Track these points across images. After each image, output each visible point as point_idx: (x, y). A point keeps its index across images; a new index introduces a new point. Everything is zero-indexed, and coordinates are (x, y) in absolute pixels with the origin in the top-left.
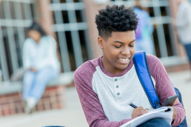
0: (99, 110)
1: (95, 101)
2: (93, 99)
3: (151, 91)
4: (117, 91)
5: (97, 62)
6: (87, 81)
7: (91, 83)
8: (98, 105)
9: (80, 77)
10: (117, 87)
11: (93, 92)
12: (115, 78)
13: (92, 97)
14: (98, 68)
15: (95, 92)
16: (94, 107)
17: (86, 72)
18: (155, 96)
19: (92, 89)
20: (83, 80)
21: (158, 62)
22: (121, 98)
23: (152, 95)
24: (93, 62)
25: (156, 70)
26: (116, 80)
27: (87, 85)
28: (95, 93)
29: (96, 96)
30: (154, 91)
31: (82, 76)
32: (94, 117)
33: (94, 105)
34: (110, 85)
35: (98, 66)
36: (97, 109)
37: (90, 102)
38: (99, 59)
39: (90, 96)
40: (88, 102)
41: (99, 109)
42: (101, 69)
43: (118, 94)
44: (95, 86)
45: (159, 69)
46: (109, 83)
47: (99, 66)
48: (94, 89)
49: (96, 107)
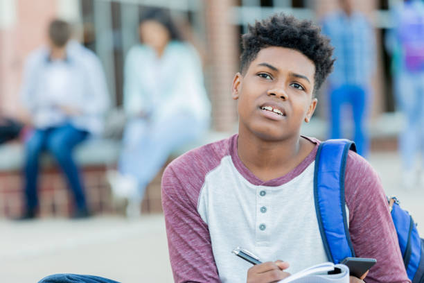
1: (194, 234)
3: (334, 234)
4: (262, 219)
5: (227, 146)
10: (264, 210)
12: (262, 188)
13: (187, 224)
14: (227, 161)
16: (190, 248)
19: (196, 210)
24: (217, 145)
26: (263, 193)
30: (344, 236)
33: (190, 243)
34: (248, 203)
35: (227, 154)
37: (182, 236)
38: (233, 138)
40: (179, 236)
42: (234, 163)
43: (263, 227)
47: (230, 157)
49: (194, 248)
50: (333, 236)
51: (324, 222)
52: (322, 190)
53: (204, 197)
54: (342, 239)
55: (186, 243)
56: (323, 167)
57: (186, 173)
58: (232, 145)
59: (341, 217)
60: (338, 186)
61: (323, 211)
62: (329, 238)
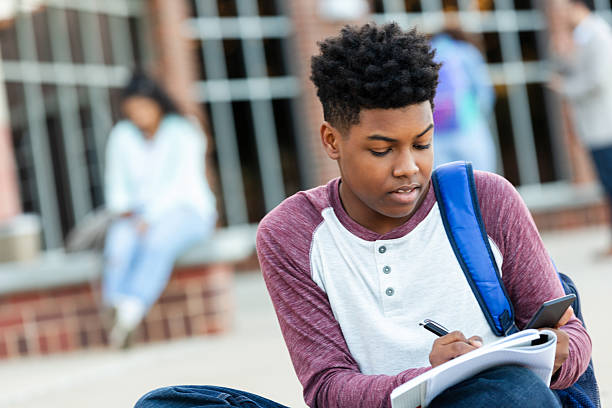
0: (332, 341)
1: (318, 314)
2: (314, 306)
3: (488, 284)
5: (325, 196)
6: (294, 252)
7: (307, 259)
8: (330, 325)
9: (274, 242)
10: (387, 270)
11: (314, 285)
12: (380, 243)
13: (309, 302)
14: (328, 214)
15: (320, 285)
16: (317, 332)
17: (291, 227)
18: (500, 299)
19: (310, 278)
20: (282, 251)
21: (511, 193)
22: (396, 305)
23: (491, 295)
24: (312, 195)
25: (504, 219)
26: (383, 250)
27: (294, 265)
28: (318, 290)
30: (497, 285)
31: (280, 240)
32: (319, 362)
33: (315, 326)
34: (366, 265)
35: (327, 206)
36: (326, 338)
37: (304, 317)
38: (332, 186)
39: (303, 297)
40: (299, 317)
41: (333, 336)
42: (338, 217)
43: (390, 292)
44: (320, 268)
45: (512, 217)
46: (361, 259)
47: (332, 209)
48: (316, 277)
49: (322, 332)
50: (487, 287)
51: (471, 271)
52: (459, 233)
53: (315, 261)
54: (495, 288)
55: (310, 326)
57: (286, 234)
58: (332, 194)
59: (490, 262)
60: (476, 223)
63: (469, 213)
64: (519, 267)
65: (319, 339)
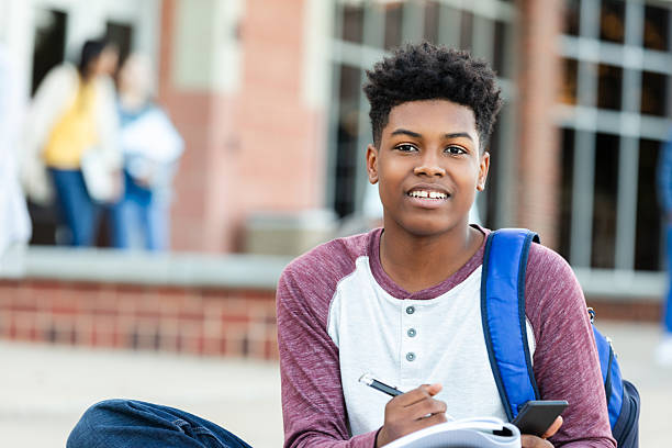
0: (327, 402)
3: (511, 367)
6: (313, 300)
7: (326, 309)
9: (294, 286)
11: (328, 339)
12: (408, 303)
14: (362, 263)
15: (334, 340)
17: (316, 274)
19: (325, 330)
20: (301, 296)
23: (513, 380)
26: (411, 310)
27: (312, 313)
29: (333, 351)
30: (525, 370)
31: (301, 285)
34: (389, 324)
35: (363, 255)
36: (322, 397)
38: (374, 234)
41: (330, 397)
43: (411, 357)
46: (386, 317)
47: (368, 258)
48: (331, 331)
49: (319, 389)
50: (510, 370)
51: (496, 349)
52: (492, 304)
53: (335, 313)
54: (521, 373)
55: (310, 380)
56: (495, 272)
57: (309, 280)
58: (372, 243)
59: (521, 343)
60: (515, 298)
61: (495, 333)
62: (504, 373)
63: (512, 286)
64: (552, 360)
65: (314, 396)
